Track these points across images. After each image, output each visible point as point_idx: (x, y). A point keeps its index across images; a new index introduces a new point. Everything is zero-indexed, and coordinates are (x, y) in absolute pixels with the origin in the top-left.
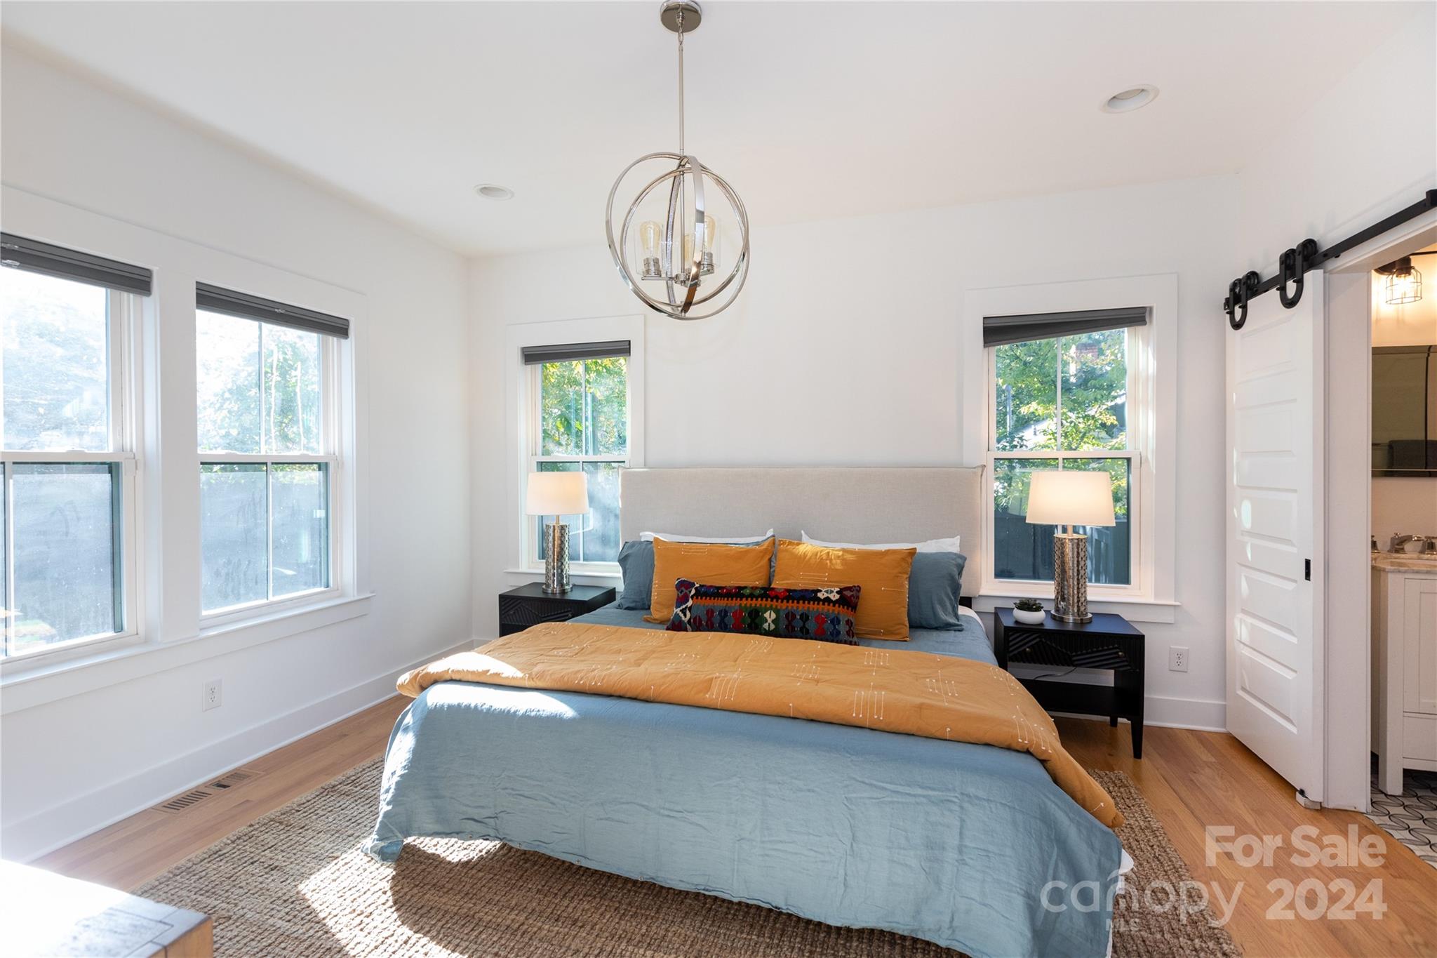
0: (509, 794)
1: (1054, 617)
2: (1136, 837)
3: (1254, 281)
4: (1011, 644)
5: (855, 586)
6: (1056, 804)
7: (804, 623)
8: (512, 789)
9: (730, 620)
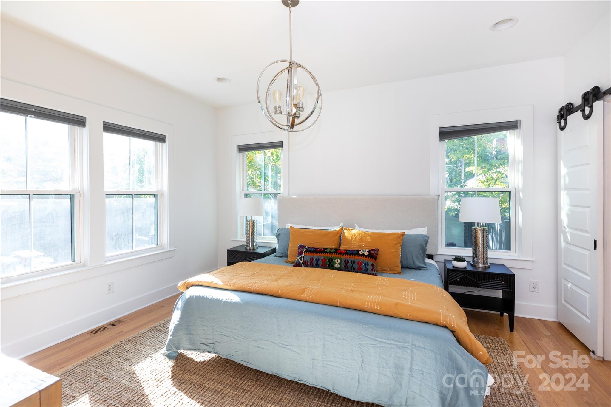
0: (219, 334)
1: (472, 265)
2: (506, 369)
3: (570, 106)
4: (450, 277)
5: (376, 249)
6: (456, 352)
7: (352, 265)
8: (220, 332)
9: (320, 263)
